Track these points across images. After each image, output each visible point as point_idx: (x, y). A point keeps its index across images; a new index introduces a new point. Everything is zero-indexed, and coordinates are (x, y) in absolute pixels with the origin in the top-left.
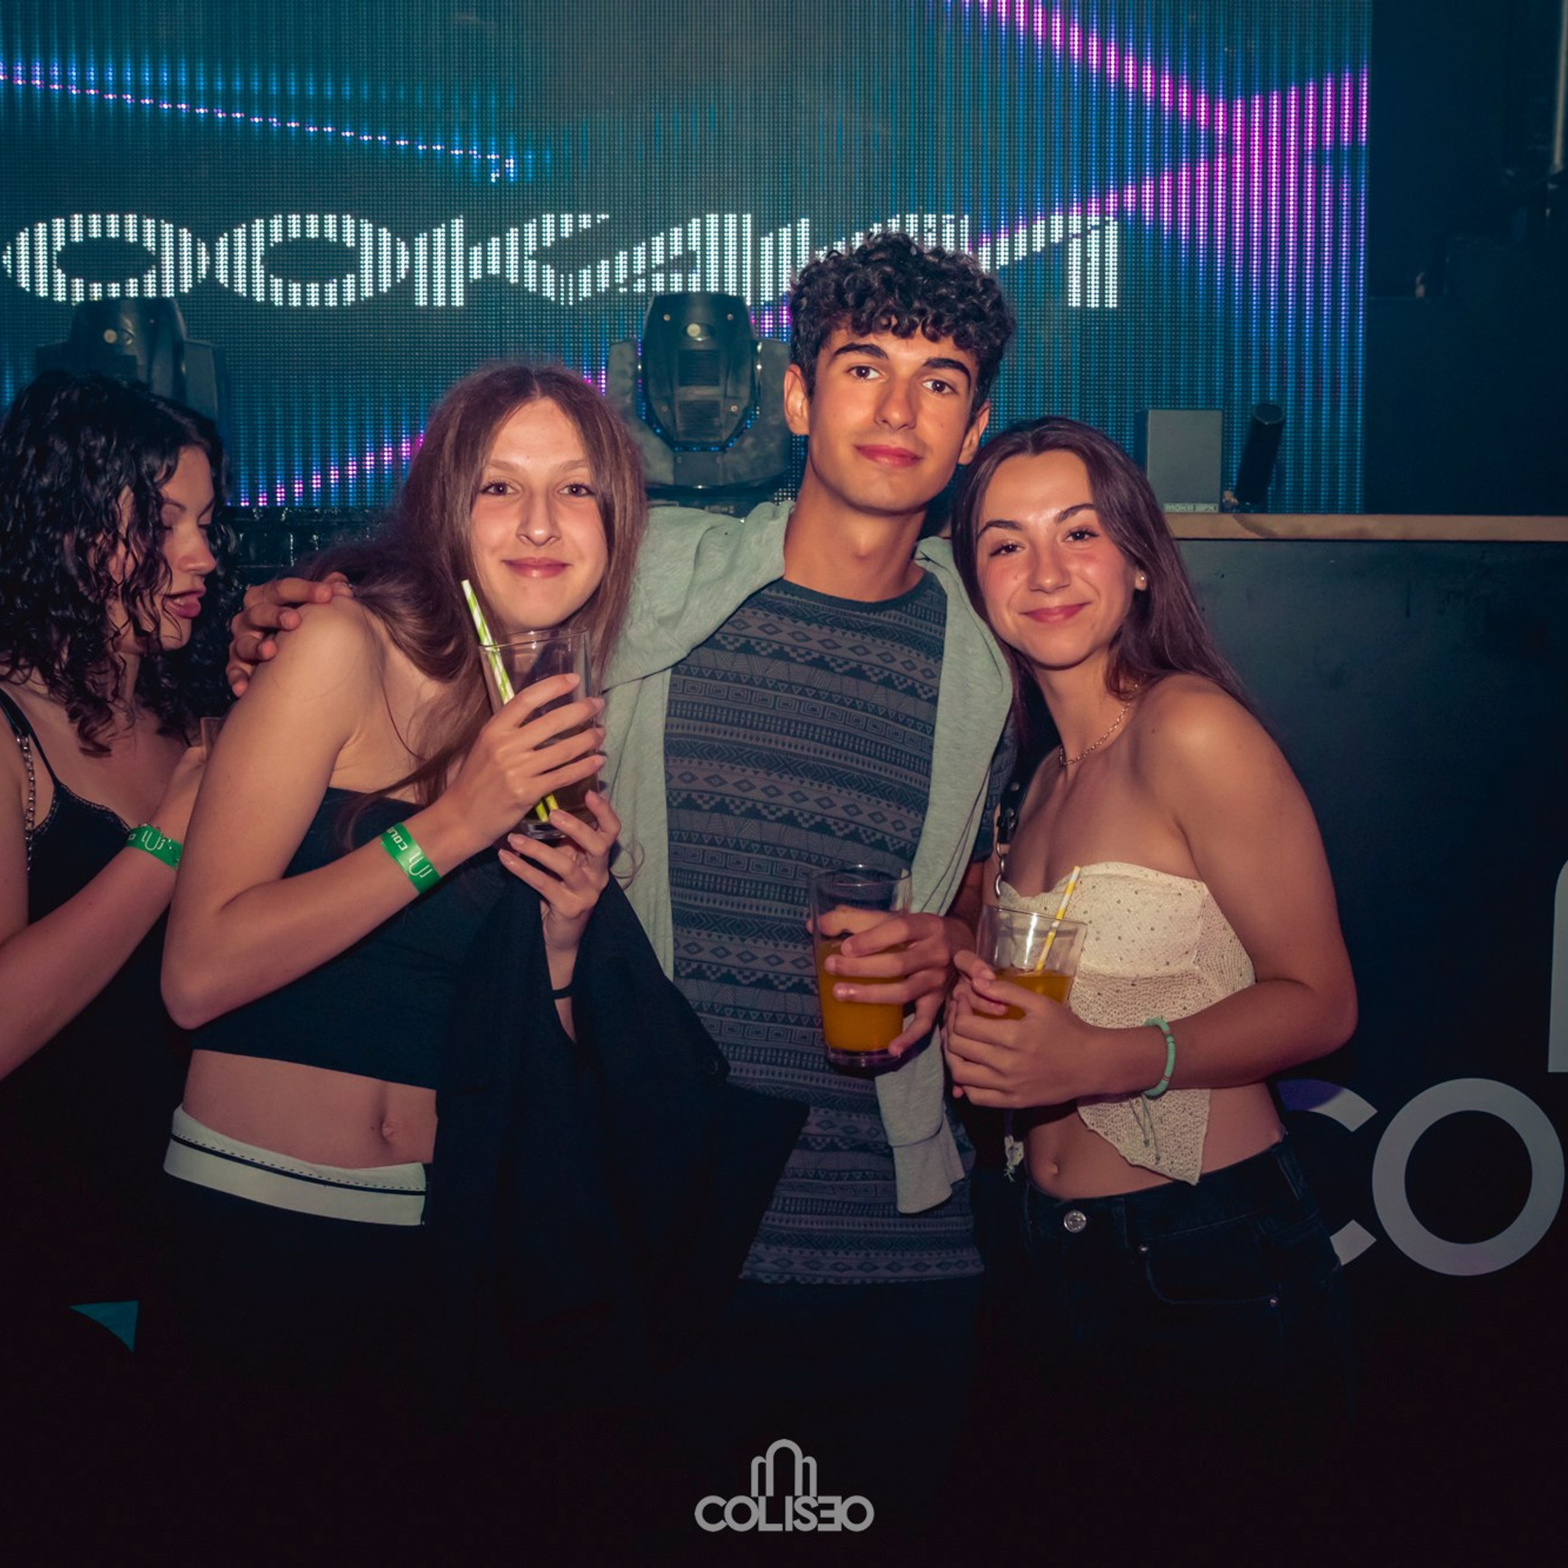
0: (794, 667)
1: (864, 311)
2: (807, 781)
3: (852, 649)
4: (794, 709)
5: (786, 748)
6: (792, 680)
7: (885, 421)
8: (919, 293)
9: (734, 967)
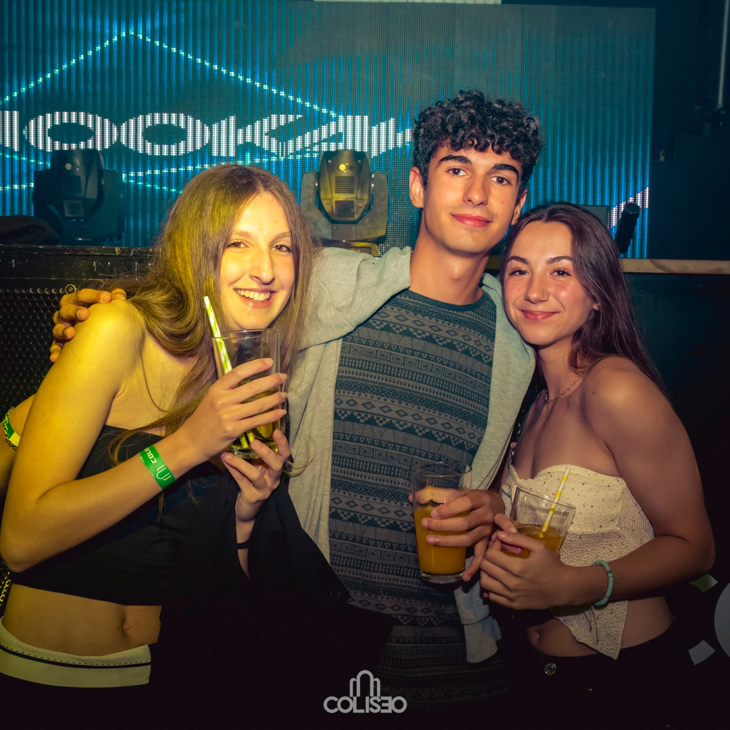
0: (415, 341)
1: (458, 136)
2: (422, 408)
3: (448, 332)
4: (415, 365)
5: (410, 388)
6: (414, 348)
7: (469, 201)
8: (490, 126)
9: (376, 516)
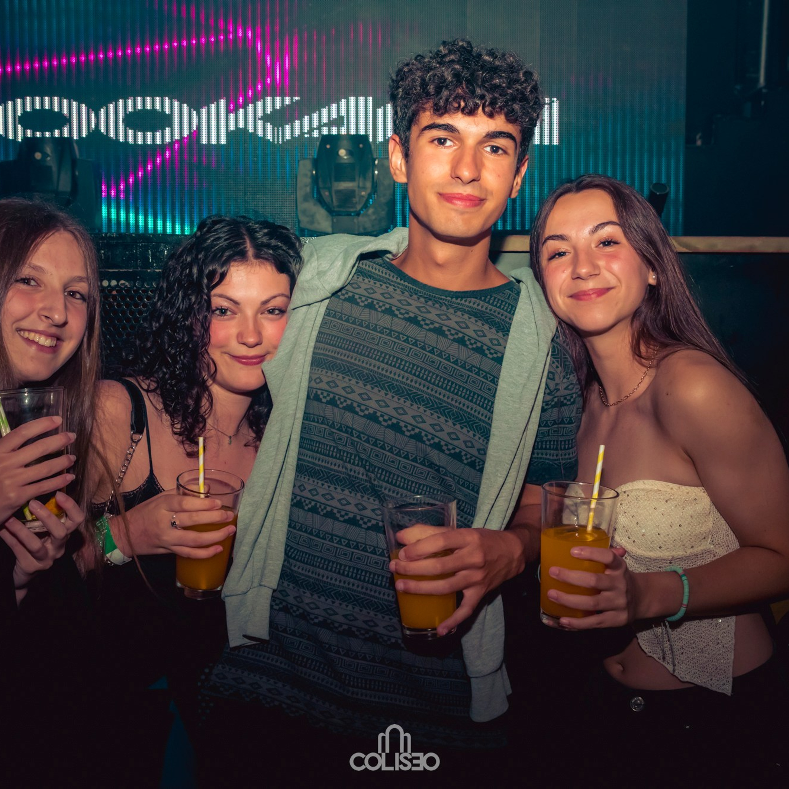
0: (396, 320)
2: (390, 394)
3: (438, 315)
4: (390, 347)
5: (380, 371)
7: (458, 178)
9: (336, 508)
